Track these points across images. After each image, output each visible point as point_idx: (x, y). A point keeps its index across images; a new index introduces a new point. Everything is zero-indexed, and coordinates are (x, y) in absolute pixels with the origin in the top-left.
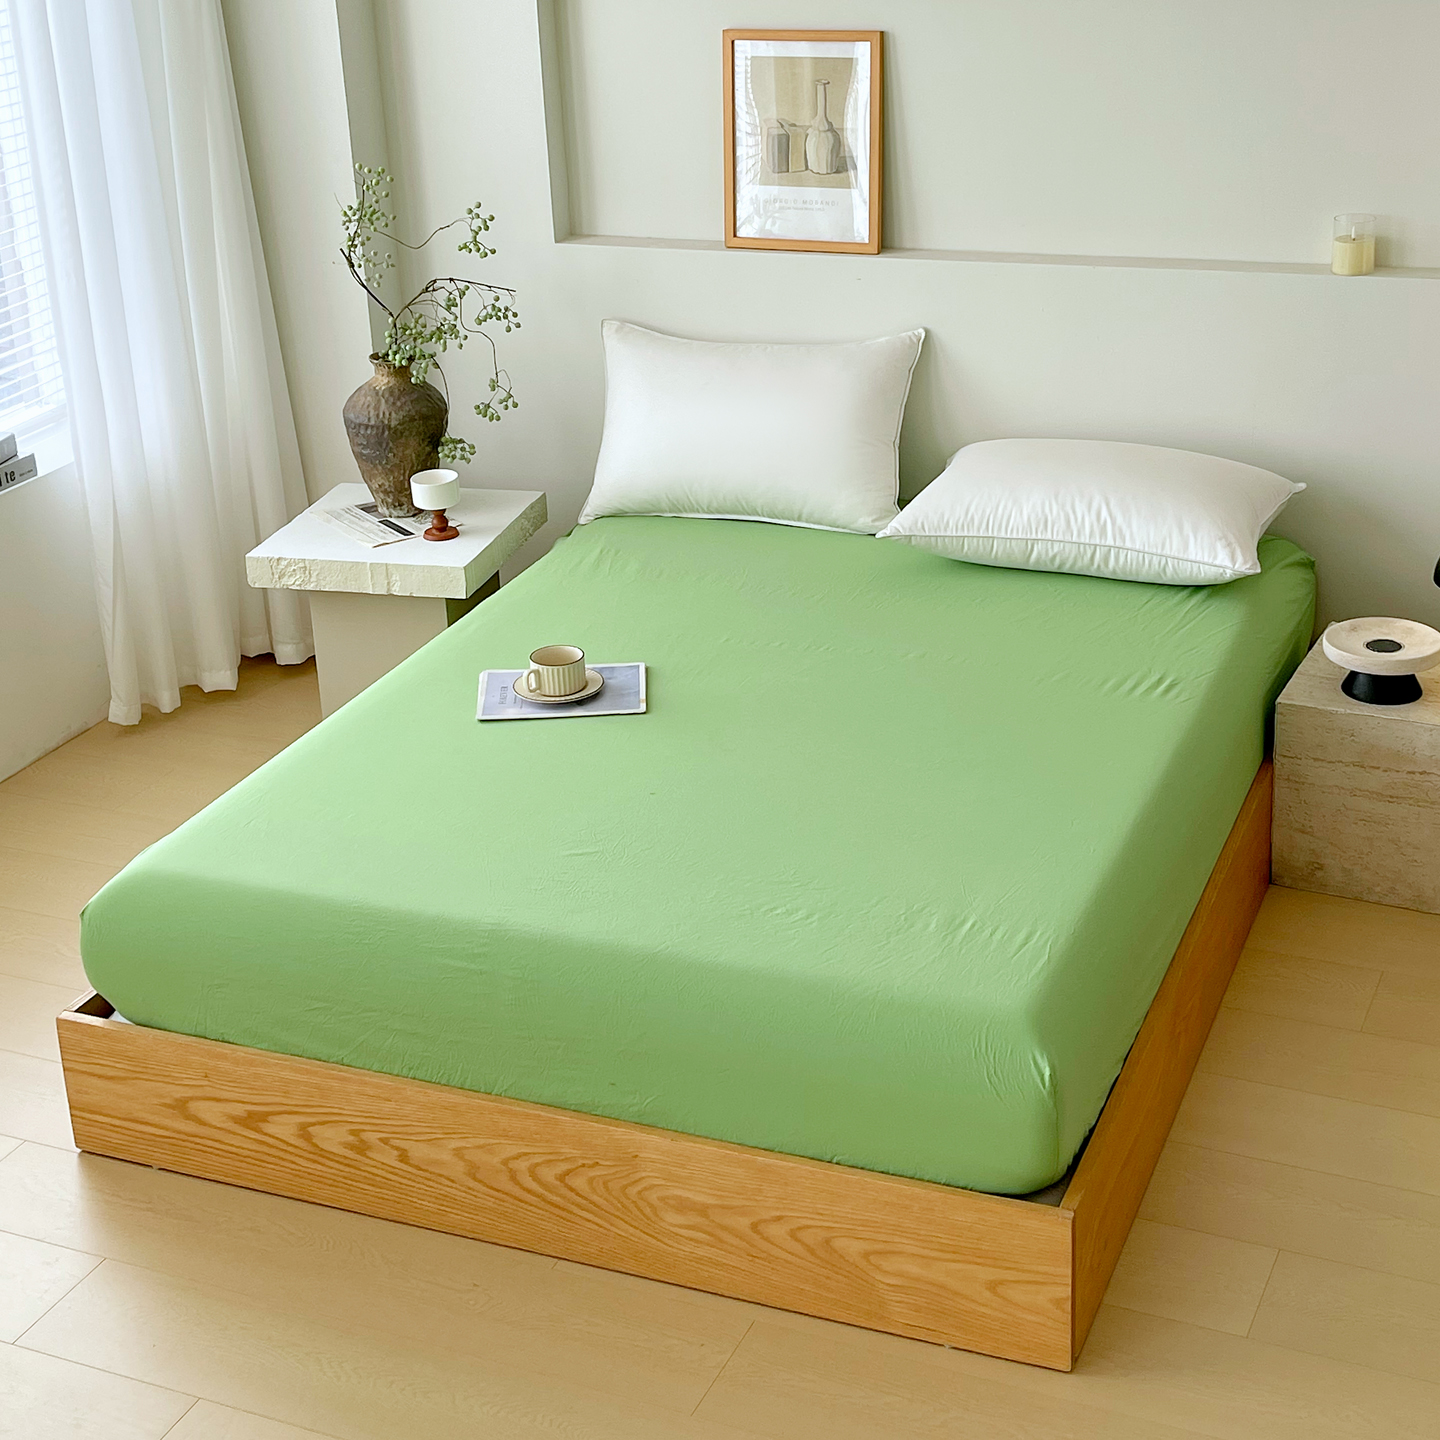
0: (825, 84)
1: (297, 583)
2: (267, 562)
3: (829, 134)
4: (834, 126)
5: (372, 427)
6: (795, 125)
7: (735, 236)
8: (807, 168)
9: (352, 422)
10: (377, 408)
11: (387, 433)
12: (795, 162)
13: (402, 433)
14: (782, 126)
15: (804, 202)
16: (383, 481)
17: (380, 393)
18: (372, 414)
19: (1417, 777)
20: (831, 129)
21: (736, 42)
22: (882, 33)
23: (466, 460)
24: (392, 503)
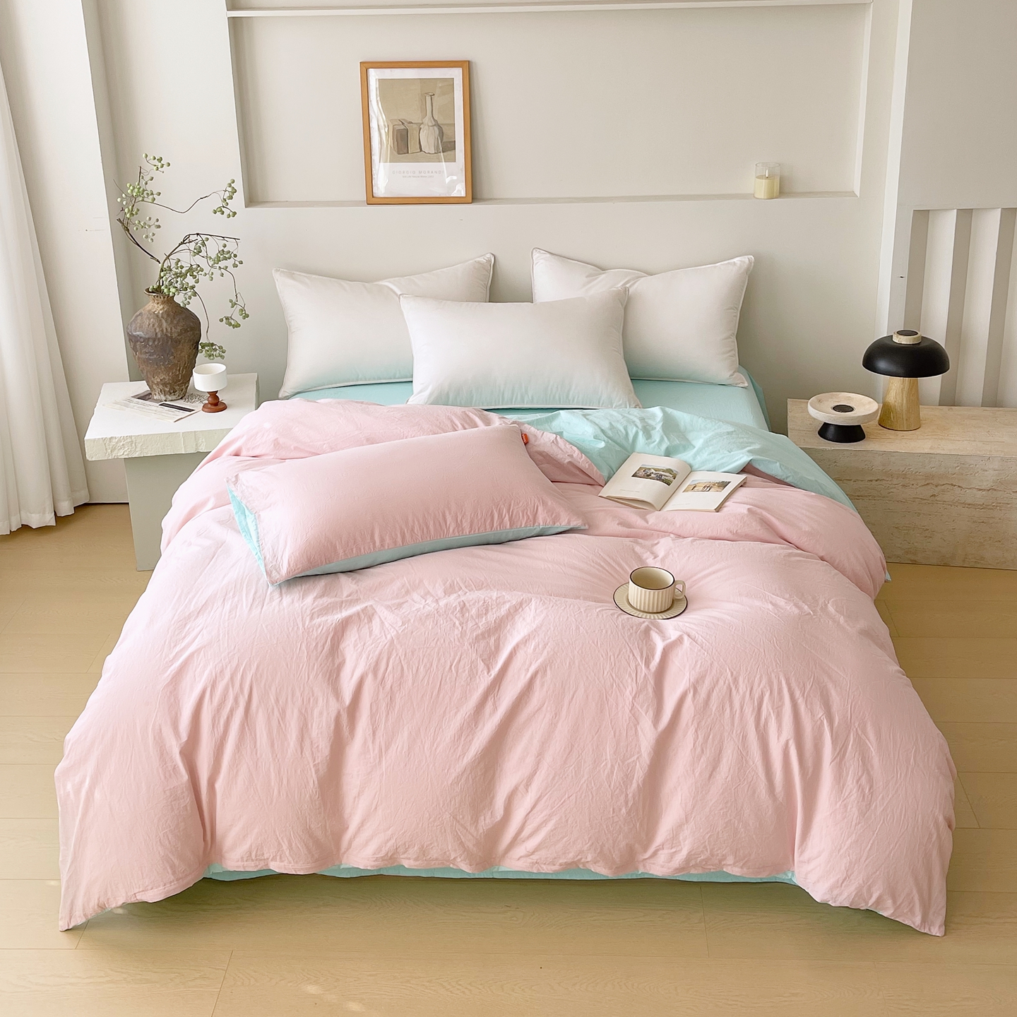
0: (431, 96)
1: (125, 453)
2: (101, 441)
3: (435, 127)
4: (439, 122)
5: (159, 339)
6: (412, 123)
7: (373, 197)
8: (421, 150)
9: (141, 337)
10: (160, 326)
11: (170, 343)
12: (413, 146)
13: (180, 342)
14: (403, 124)
15: (420, 172)
16: (164, 376)
17: (160, 316)
18: (157, 331)
20: (437, 124)
21: (369, 70)
22: (469, 61)
23: (221, 356)
24: (169, 391)
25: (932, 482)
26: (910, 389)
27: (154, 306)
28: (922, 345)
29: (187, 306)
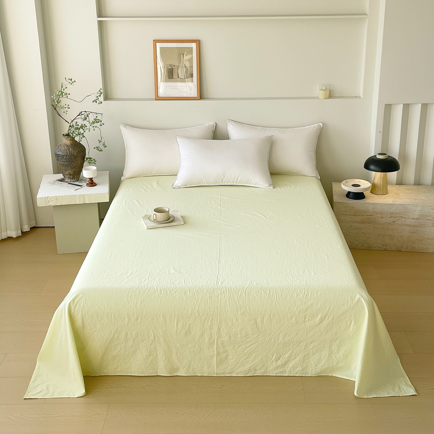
0: (183, 54)
1: (54, 204)
2: (44, 198)
4: (186, 66)
5: (68, 156)
6: (175, 66)
7: (158, 97)
8: (179, 77)
9: (61, 155)
10: (69, 150)
11: (73, 157)
12: (175, 76)
13: (77, 157)
14: (171, 66)
16: (70, 171)
17: (69, 146)
18: (68, 152)
19: (369, 216)
21: (157, 43)
22: (199, 40)
23: (94, 163)
24: (72, 178)
25: (393, 216)
26: (384, 178)
27: (66, 141)
28: (388, 159)
29: (81, 142)
